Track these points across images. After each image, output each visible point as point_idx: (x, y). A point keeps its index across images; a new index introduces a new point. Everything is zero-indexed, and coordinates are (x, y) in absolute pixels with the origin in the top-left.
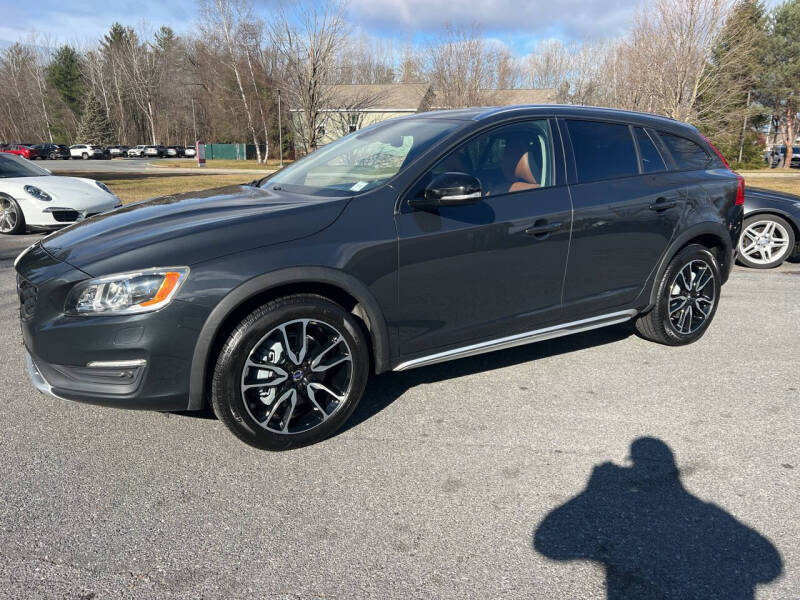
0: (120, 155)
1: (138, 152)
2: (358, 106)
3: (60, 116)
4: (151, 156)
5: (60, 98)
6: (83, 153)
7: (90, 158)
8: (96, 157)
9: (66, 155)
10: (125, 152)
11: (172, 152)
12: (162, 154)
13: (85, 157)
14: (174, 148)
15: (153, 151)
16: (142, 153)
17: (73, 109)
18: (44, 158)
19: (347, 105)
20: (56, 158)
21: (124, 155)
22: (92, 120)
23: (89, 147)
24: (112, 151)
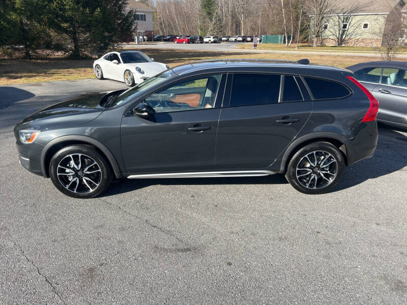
0: (226, 41)
1: (233, 39)
2: (352, 12)
3: (204, 22)
4: (239, 41)
5: (205, 13)
6: (209, 40)
7: (212, 43)
8: (215, 42)
9: (202, 42)
10: (228, 39)
11: (249, 39)
12: (244, 40)
13: (210, 42)
14: (250, 37)
15: (240, 39)
16: (236, 39)
17: (209, 18)
18: (193, 43)
19: (344, 11)
20: (198, 43)
21: (227, 41)
22: (215, 24)
23: (212, 37)
24: (223, 39)
